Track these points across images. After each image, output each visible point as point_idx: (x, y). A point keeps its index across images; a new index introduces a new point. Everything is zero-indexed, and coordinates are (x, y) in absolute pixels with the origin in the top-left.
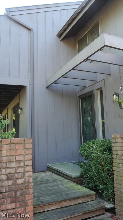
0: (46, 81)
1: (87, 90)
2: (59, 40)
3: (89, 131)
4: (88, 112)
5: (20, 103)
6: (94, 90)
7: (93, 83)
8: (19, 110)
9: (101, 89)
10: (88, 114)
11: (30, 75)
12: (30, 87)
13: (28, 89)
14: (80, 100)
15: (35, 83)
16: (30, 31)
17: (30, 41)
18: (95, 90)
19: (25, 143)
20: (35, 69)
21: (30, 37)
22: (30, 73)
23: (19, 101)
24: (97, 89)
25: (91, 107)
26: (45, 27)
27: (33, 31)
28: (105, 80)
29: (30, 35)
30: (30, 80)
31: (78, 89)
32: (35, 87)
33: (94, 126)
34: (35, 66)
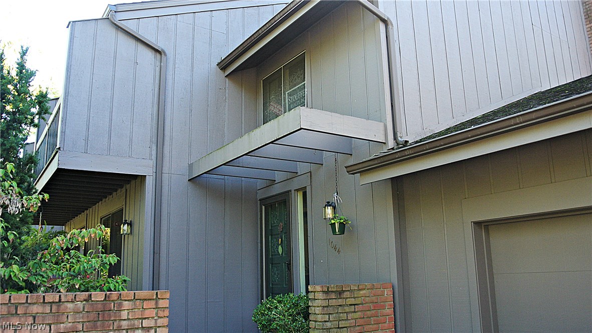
0: (191, 166)
1: (277, 190)
2: (222, 75)
3: (279, 276)
4: (277, 234)
5: (127, 209)
6: (291, 191)
7: (289, 175)
8: (124, 225)
9: (304, 191)
10: (279, 240)
11: (154, 153)
12: (154, 179)
13: (149, 183)
14: (264, 207)
15: (166, 169)
16: (158, 55)
17: (158, 77)
18: (293, 191)
19: (157, 299)
20: (167, 139)
21: (158, 69)
22: (154, 148)
23: (124, 203)
24: (297, 190)
25: (285, 224)
26: (193, 46)
27: (165, 55)
28: (312, 173)
29: (158, 64)
30: (155, 162)
31: (260, 184)
32: (165, 177)
33: (289, 266)
34: (167, 133)
